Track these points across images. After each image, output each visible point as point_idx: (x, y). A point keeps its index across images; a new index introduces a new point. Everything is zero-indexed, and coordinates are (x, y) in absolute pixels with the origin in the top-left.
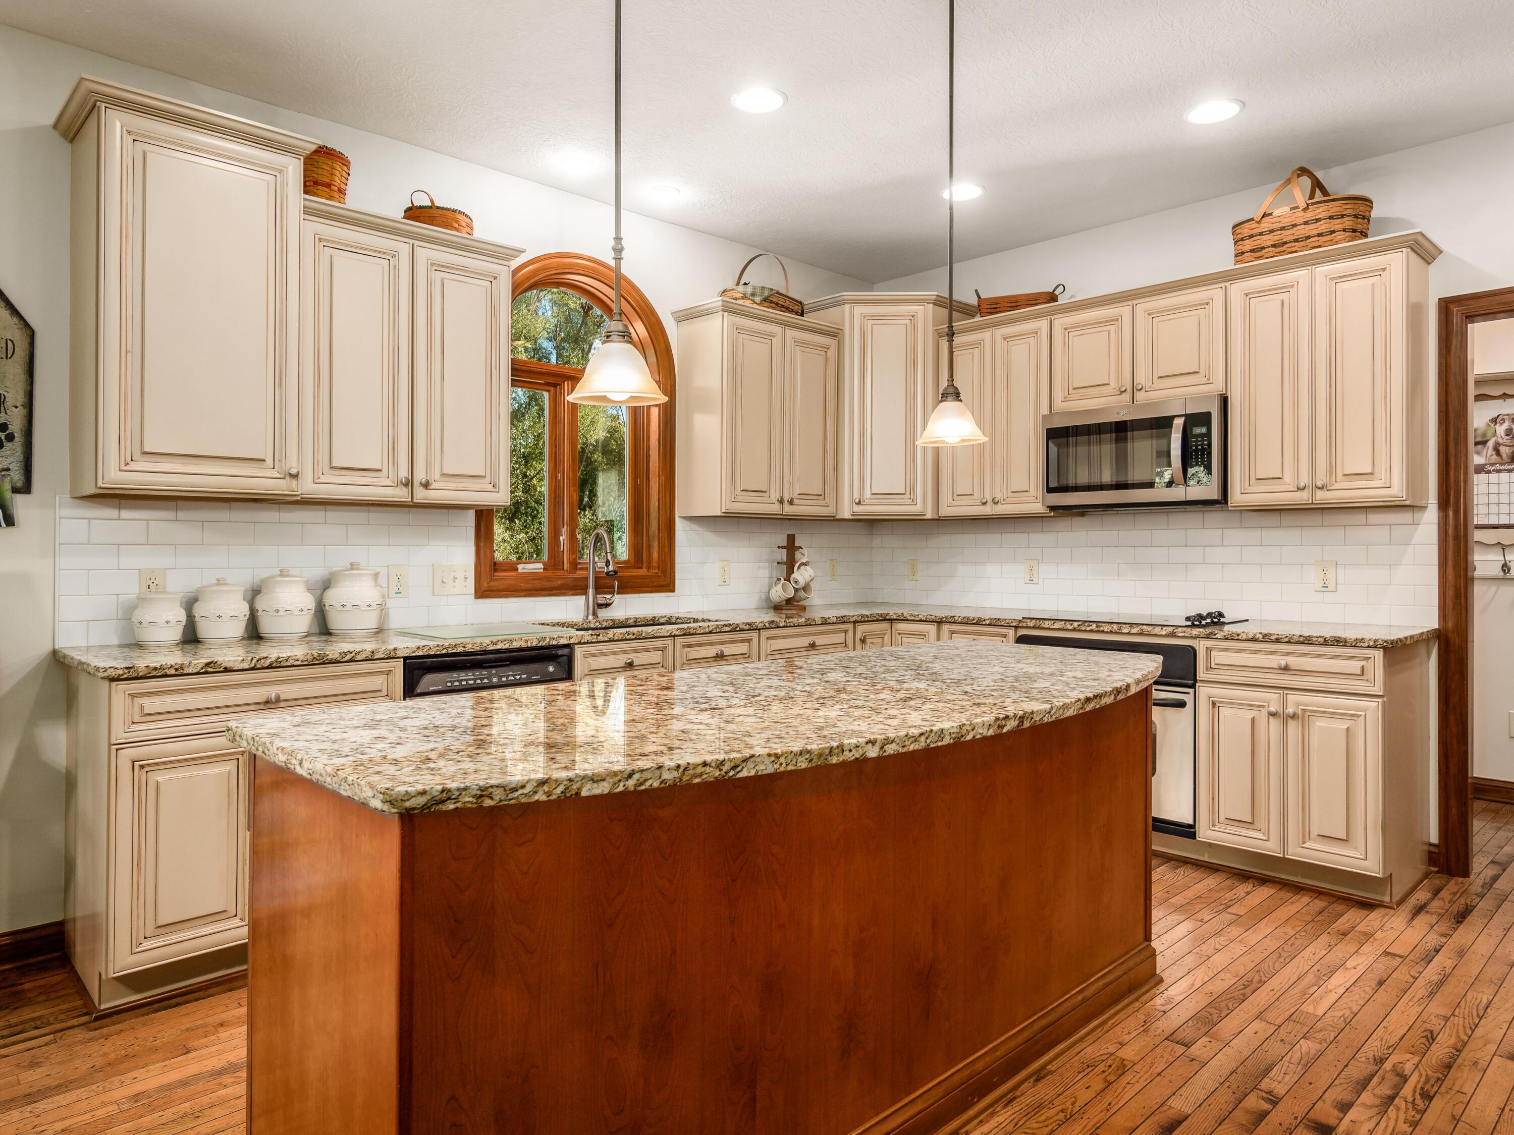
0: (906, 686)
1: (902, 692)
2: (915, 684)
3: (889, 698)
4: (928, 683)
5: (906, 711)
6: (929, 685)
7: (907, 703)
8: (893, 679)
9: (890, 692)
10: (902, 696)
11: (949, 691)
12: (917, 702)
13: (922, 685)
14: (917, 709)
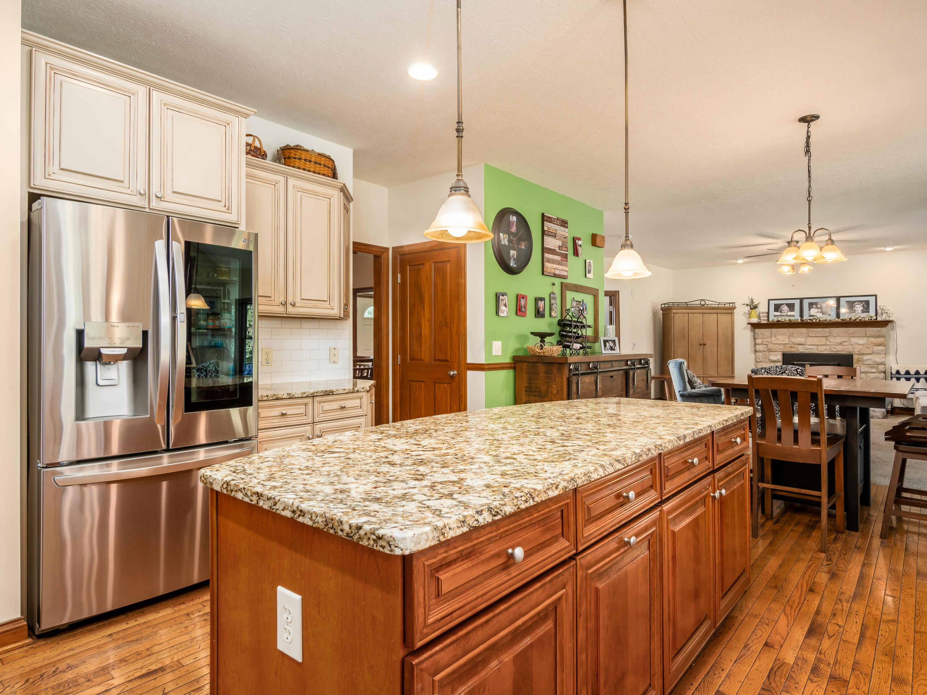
0: (501, 426)
1: (503, 422)
2: (495, 427)
3: (509, 419)
4: (487, 428)
5: (500, 413)
6: (487, 426)
7: (500, 416)
8: (510, 431)
9: (510, 421)
10: (502, 419)
11: (476, 422)
12: (494, 417)
13: (491, 426)
14: (495, 414)
